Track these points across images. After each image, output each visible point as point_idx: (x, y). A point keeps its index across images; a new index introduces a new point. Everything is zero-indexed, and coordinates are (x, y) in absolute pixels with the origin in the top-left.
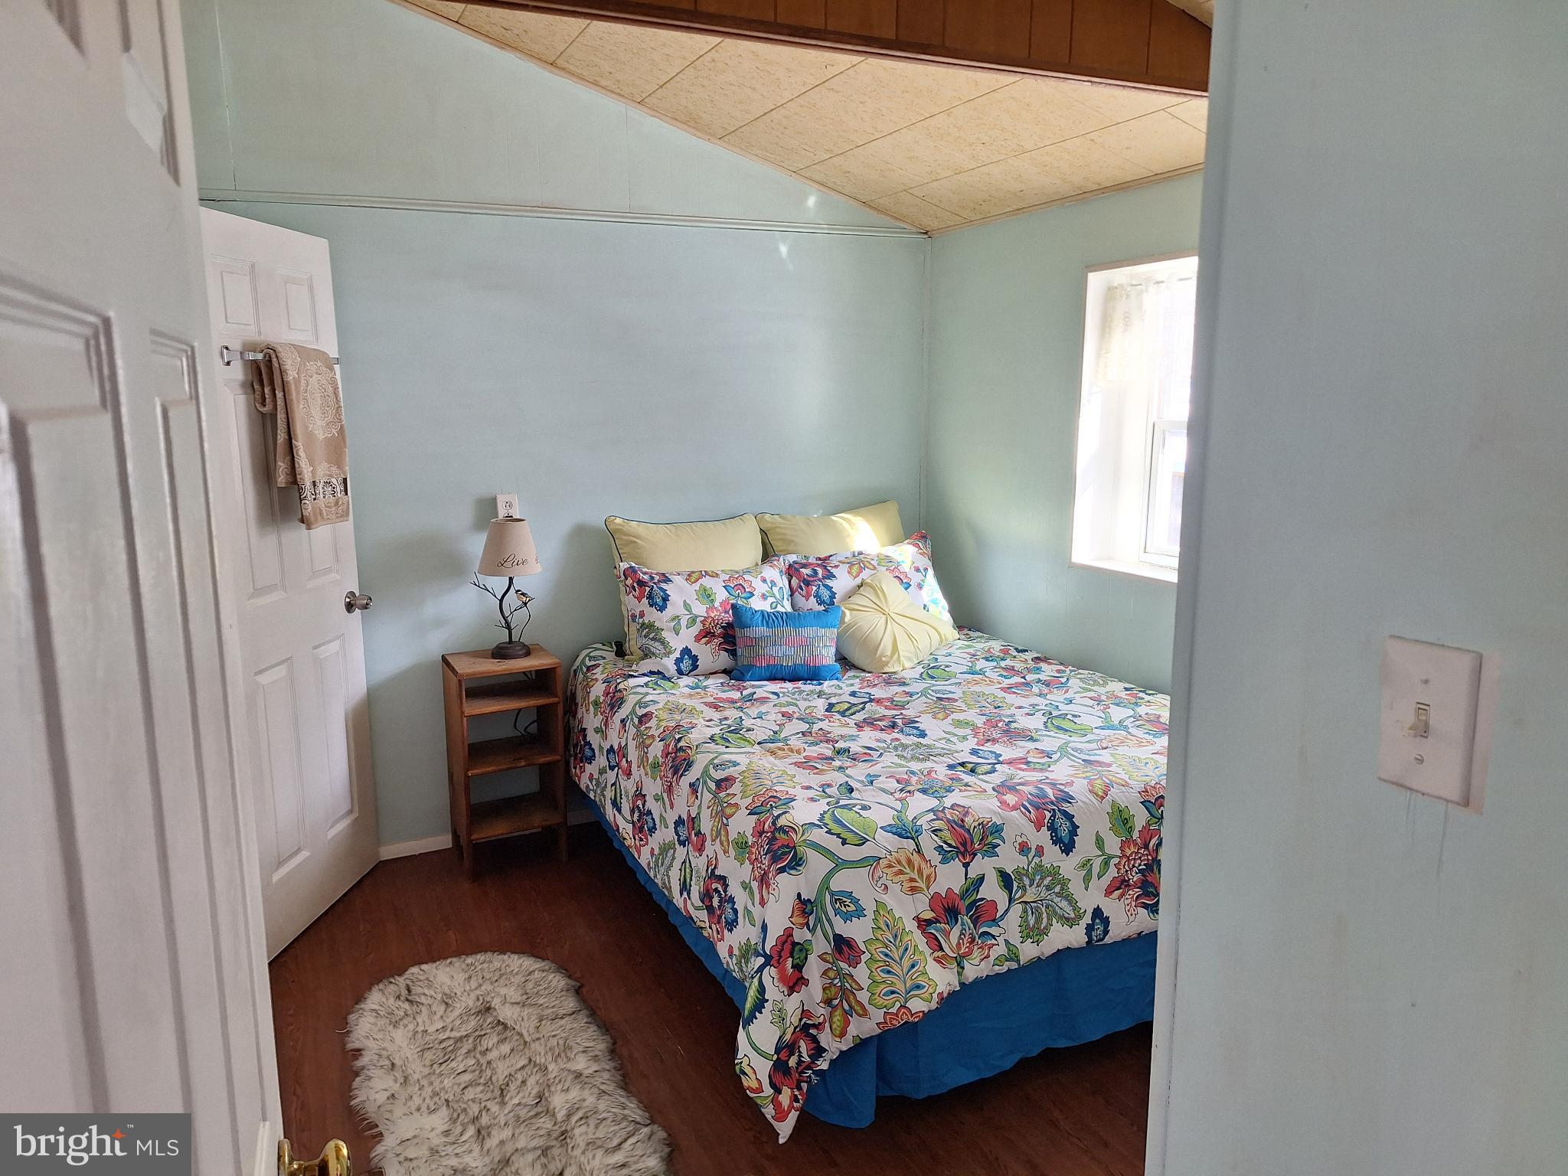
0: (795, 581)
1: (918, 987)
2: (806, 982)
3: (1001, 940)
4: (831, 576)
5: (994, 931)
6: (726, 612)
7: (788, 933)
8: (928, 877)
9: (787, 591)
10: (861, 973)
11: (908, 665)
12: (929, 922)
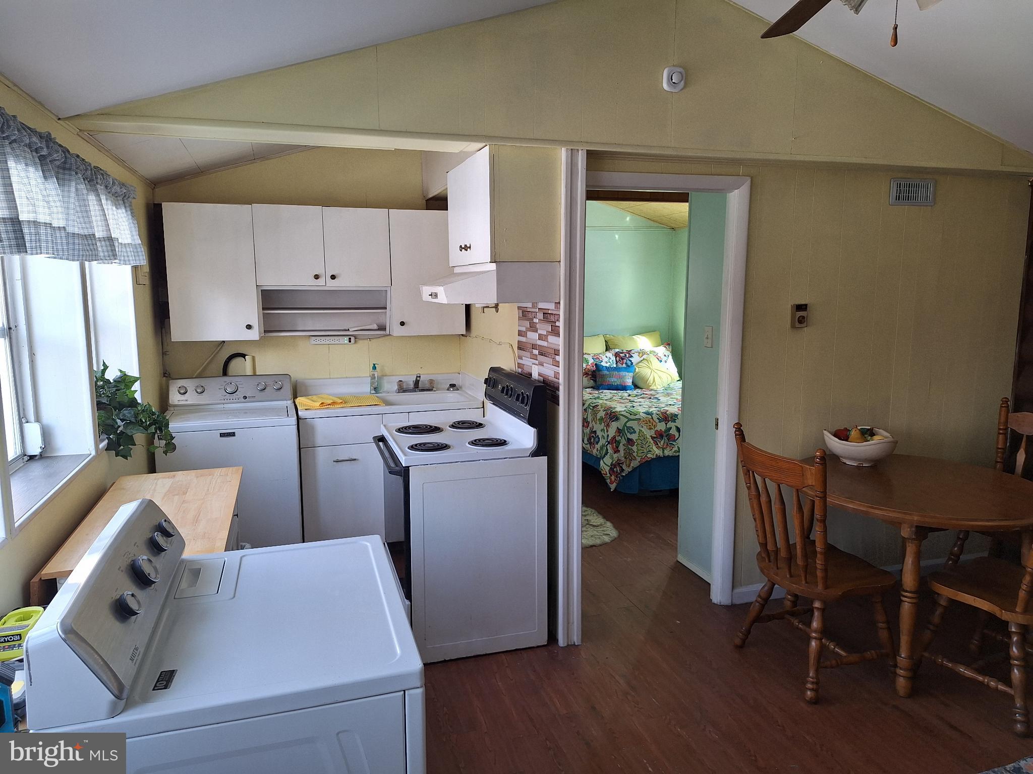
0: (618, 358)
1: (650, 451)
2: (619, 451)
3: (676, 446)
4: (632, 357)
5: (674, 443)
6: (593, 367)
7: (614, 437)
8: (655, 425)
9: (615, 361)
10: (635, 448)
11: (659, 387)
12: (654, 437)
